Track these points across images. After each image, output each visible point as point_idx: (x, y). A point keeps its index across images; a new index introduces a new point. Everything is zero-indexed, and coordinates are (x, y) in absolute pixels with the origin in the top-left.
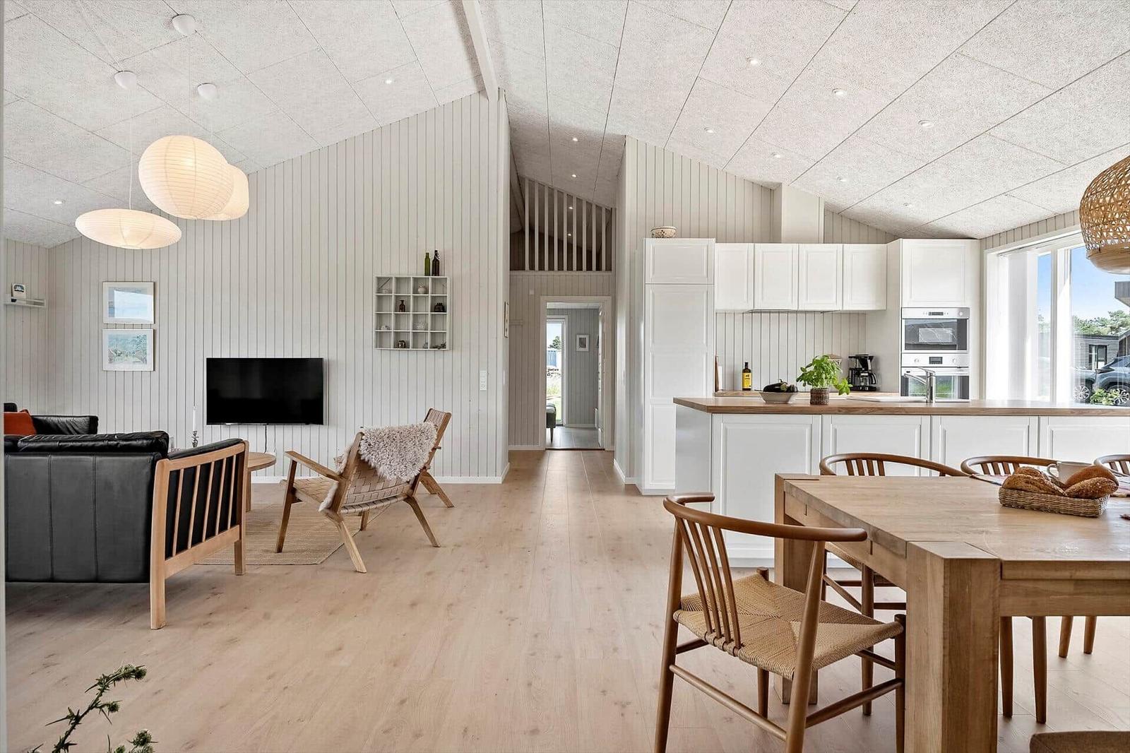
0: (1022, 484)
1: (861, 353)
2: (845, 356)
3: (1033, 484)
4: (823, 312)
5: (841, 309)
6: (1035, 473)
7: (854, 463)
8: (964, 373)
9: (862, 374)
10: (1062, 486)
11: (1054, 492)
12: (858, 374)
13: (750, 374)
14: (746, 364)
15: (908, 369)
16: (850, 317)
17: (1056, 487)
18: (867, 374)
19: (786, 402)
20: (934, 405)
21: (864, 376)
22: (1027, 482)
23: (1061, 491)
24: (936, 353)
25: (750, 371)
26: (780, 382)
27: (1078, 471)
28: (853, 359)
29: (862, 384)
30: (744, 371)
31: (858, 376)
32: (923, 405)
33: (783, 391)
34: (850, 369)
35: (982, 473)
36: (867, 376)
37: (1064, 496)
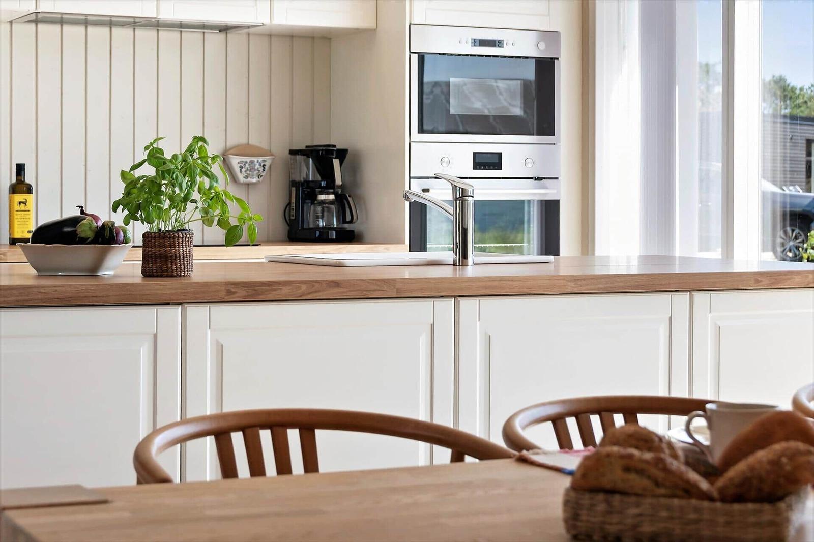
0: (615, 476)
1: (321, 140)
2: (281, 148)
3: (640, 472)
4: (225, 29)
5: (266, 21)
6: (648, 440)
7: (237, 438)
8: (549, 193)
9: (322, 197)
10: (711, 473)
11: (689, 491)
12: (312, 197)
13: (30, 198)
14: (20, 169)
15: (426, 184)
16: (292, 47)
17: (693, 476)
18: (332, 197)
19: (93, 271)
20: (471, 271)
21: (323, 202)
22: (627, 469)
23: (704, 485)
24: (488, 143)
25: (29, 190)
26: (77, 213)
27: (746, 427)
28: (299, 157)
29: (321, 223)
30: (14, 190)
31: (312, 203)
32: (446, 272)
33: (83, 241)
34: (294, 184)
35: (553, 444)
36: (331, 202)
37: (711, 499)
